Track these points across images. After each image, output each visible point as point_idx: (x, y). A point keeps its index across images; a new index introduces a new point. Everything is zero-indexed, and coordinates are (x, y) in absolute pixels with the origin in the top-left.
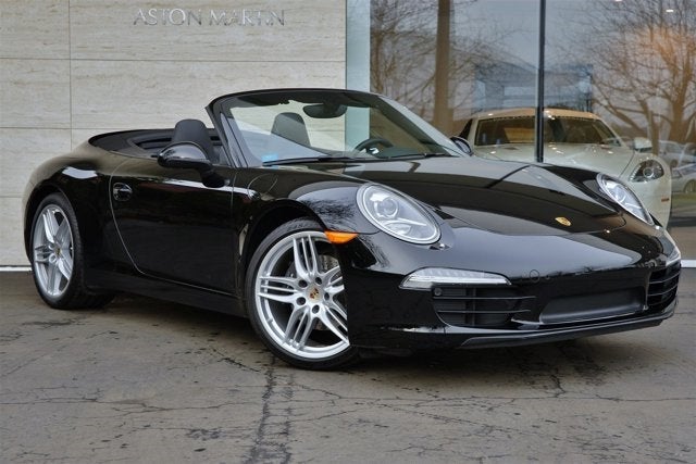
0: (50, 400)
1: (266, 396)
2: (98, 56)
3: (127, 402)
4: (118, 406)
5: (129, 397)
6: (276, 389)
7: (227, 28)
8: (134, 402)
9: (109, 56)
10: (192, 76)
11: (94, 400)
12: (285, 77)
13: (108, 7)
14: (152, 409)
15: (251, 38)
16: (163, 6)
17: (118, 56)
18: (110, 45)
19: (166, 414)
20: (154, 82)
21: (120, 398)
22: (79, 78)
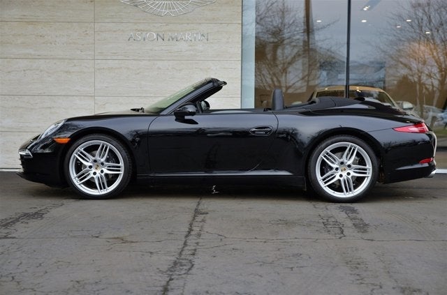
0: (75, 237)
1: (187, 236)
2: (109, 58)
3: (115, 238)
4: (110, 240)
5: (116, 236)
6: (192, 233)
7: (177, 43)
8: (118, 238)
9: (115, 58)
10: (159, 68)
11: (97, 237)
12: (209, 69)
13: (115, 31)
14: (126, 242)
15: (190, 48)
16: (144, 31)
17: (120, 57)
18: (115, 52)
19: (133, 244)
20: (138, 72)
21: (111, 236)
22: (99, 69)
